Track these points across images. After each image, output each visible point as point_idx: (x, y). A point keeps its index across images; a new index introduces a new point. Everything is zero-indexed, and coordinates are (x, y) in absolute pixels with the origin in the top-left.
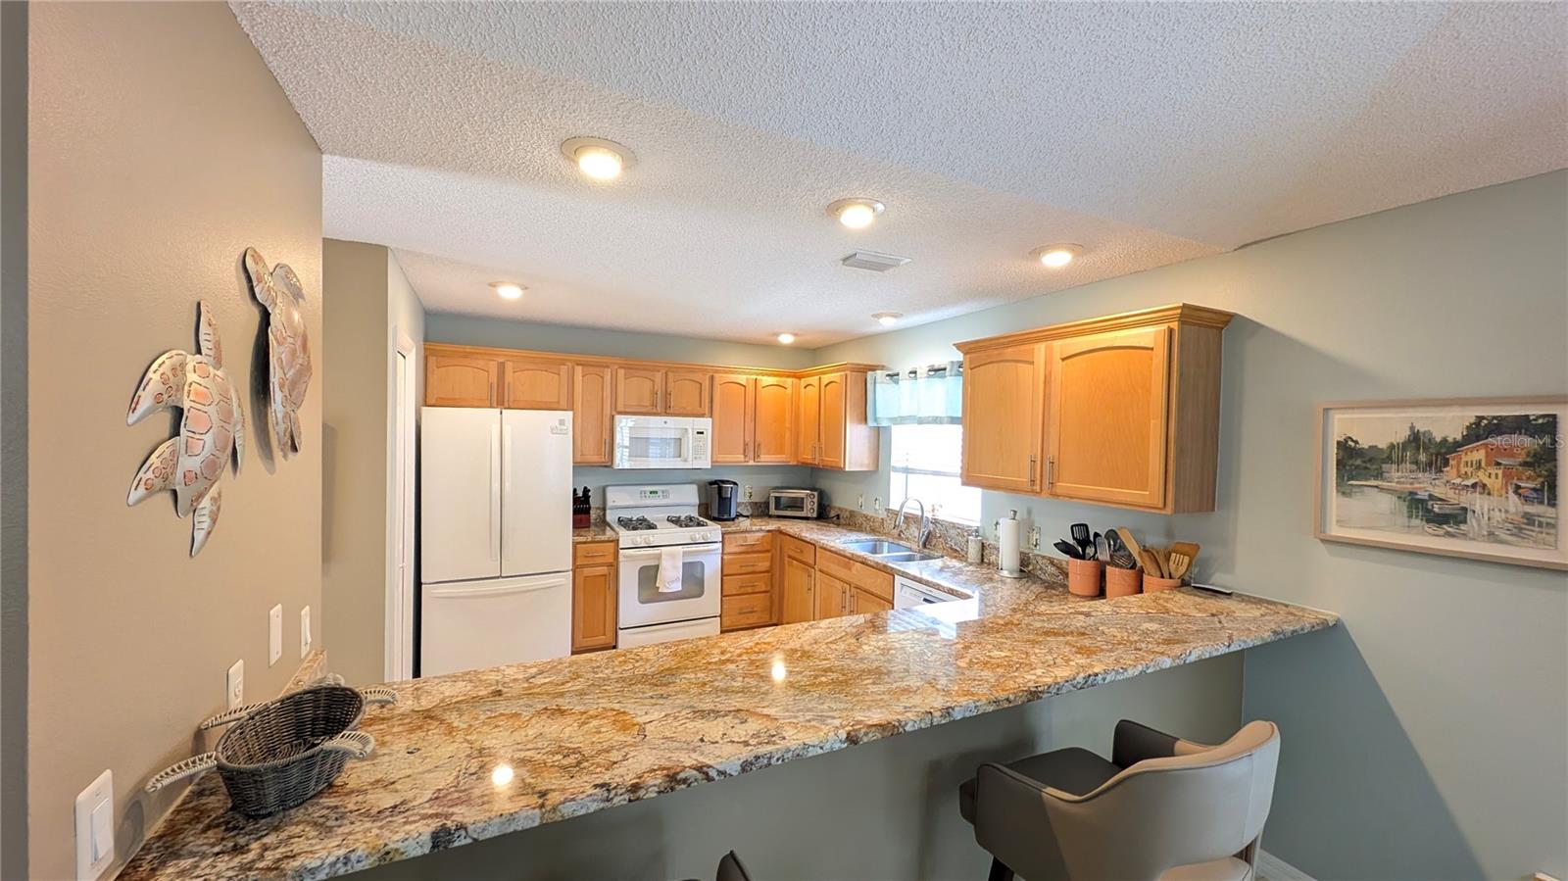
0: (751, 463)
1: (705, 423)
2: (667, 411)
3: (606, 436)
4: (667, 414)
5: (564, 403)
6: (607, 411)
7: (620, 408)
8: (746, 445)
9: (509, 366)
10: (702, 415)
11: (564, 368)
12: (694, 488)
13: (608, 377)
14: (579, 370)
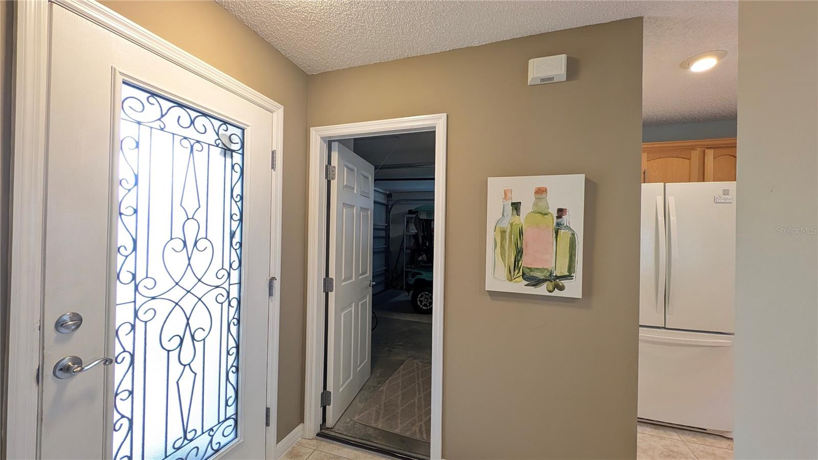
14: (710, 154)
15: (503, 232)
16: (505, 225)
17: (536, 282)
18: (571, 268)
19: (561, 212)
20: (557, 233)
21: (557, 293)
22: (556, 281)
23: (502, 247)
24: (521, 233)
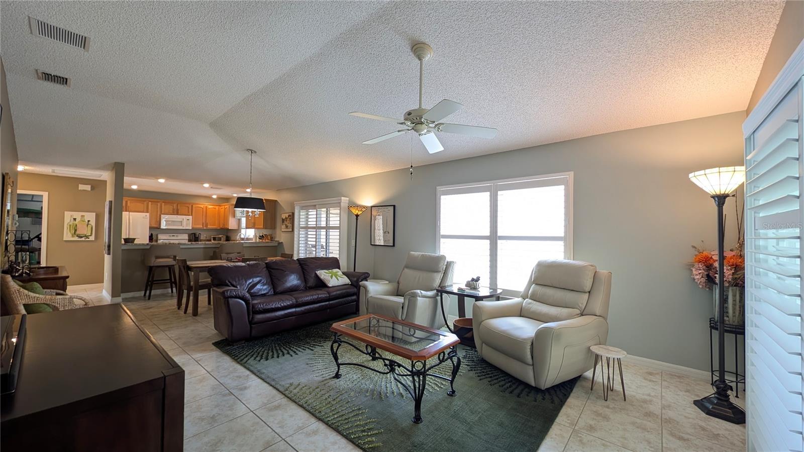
0: (205, 228)
1: (190, 217)
2: (178, 214)
3: (158, 220)
4: (177, 215)
5: (145, 211)
6: (159, 213)
7: (163, 213)
8: (203, 224)
9: (129, 202)
10: (189, 215)
11: (145, 203)
12: (187, 235)
13: (159, 204)
14: (150, 203)
15: (70, 226)
16: (71, 223)
17: (81, 237)
18: (91, 234)
19: (89, 221)
20: (87, 226)
21: (87, 239)
22: (87, 237)
23: (70, 229)
24: (76, 225)
